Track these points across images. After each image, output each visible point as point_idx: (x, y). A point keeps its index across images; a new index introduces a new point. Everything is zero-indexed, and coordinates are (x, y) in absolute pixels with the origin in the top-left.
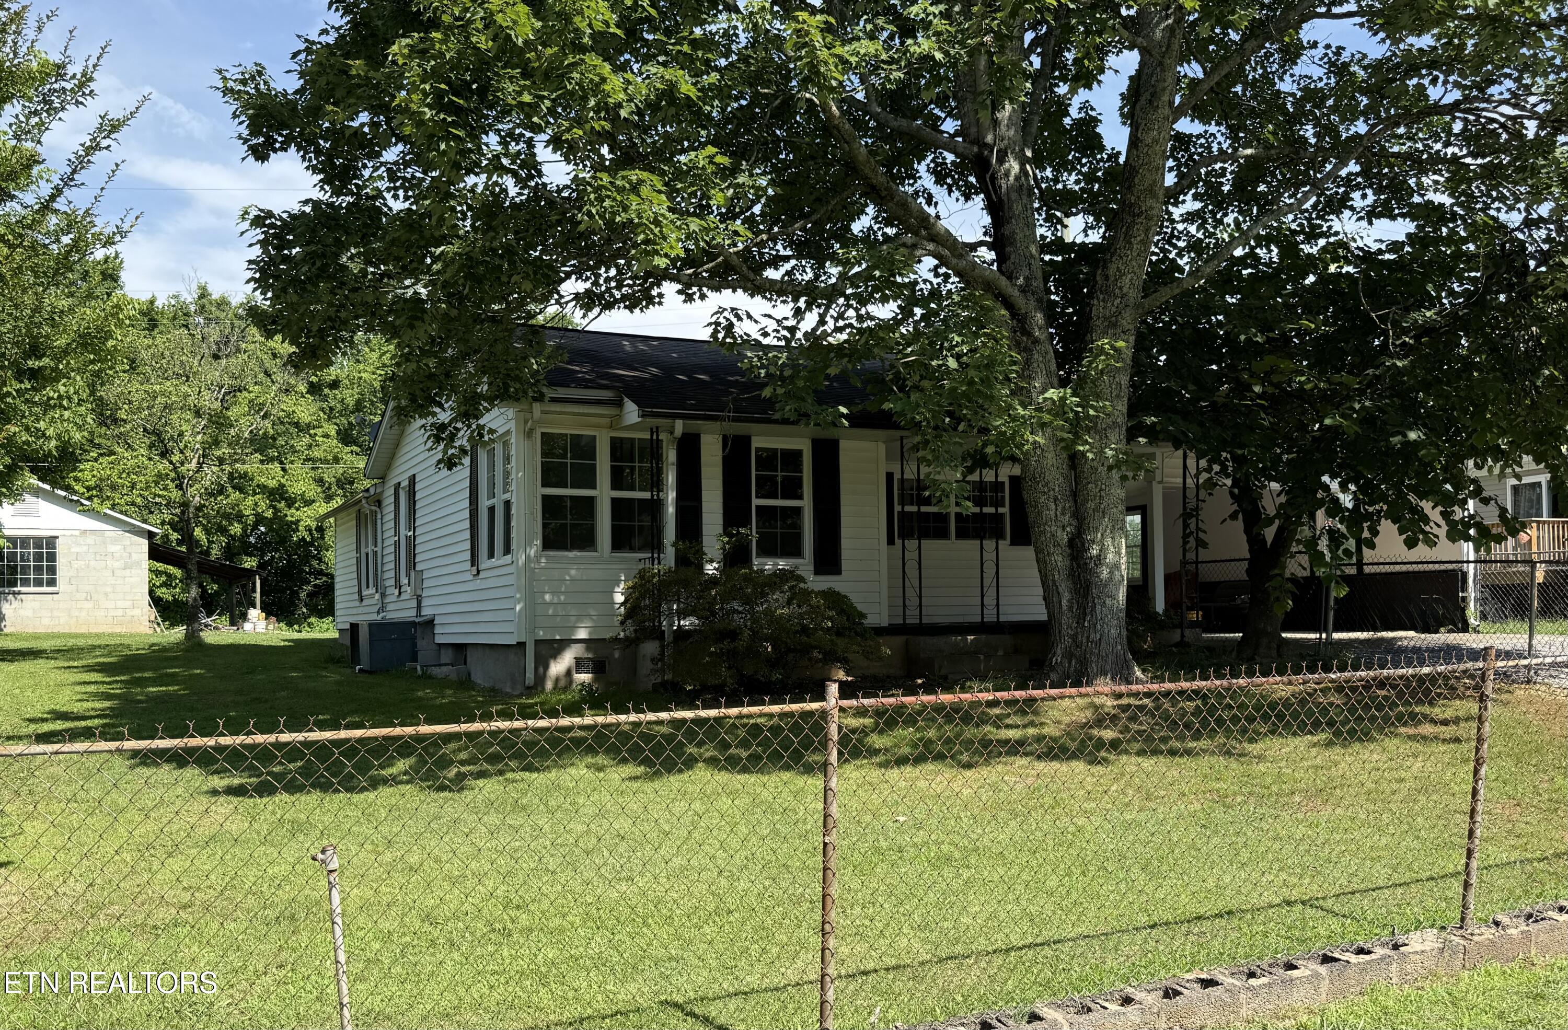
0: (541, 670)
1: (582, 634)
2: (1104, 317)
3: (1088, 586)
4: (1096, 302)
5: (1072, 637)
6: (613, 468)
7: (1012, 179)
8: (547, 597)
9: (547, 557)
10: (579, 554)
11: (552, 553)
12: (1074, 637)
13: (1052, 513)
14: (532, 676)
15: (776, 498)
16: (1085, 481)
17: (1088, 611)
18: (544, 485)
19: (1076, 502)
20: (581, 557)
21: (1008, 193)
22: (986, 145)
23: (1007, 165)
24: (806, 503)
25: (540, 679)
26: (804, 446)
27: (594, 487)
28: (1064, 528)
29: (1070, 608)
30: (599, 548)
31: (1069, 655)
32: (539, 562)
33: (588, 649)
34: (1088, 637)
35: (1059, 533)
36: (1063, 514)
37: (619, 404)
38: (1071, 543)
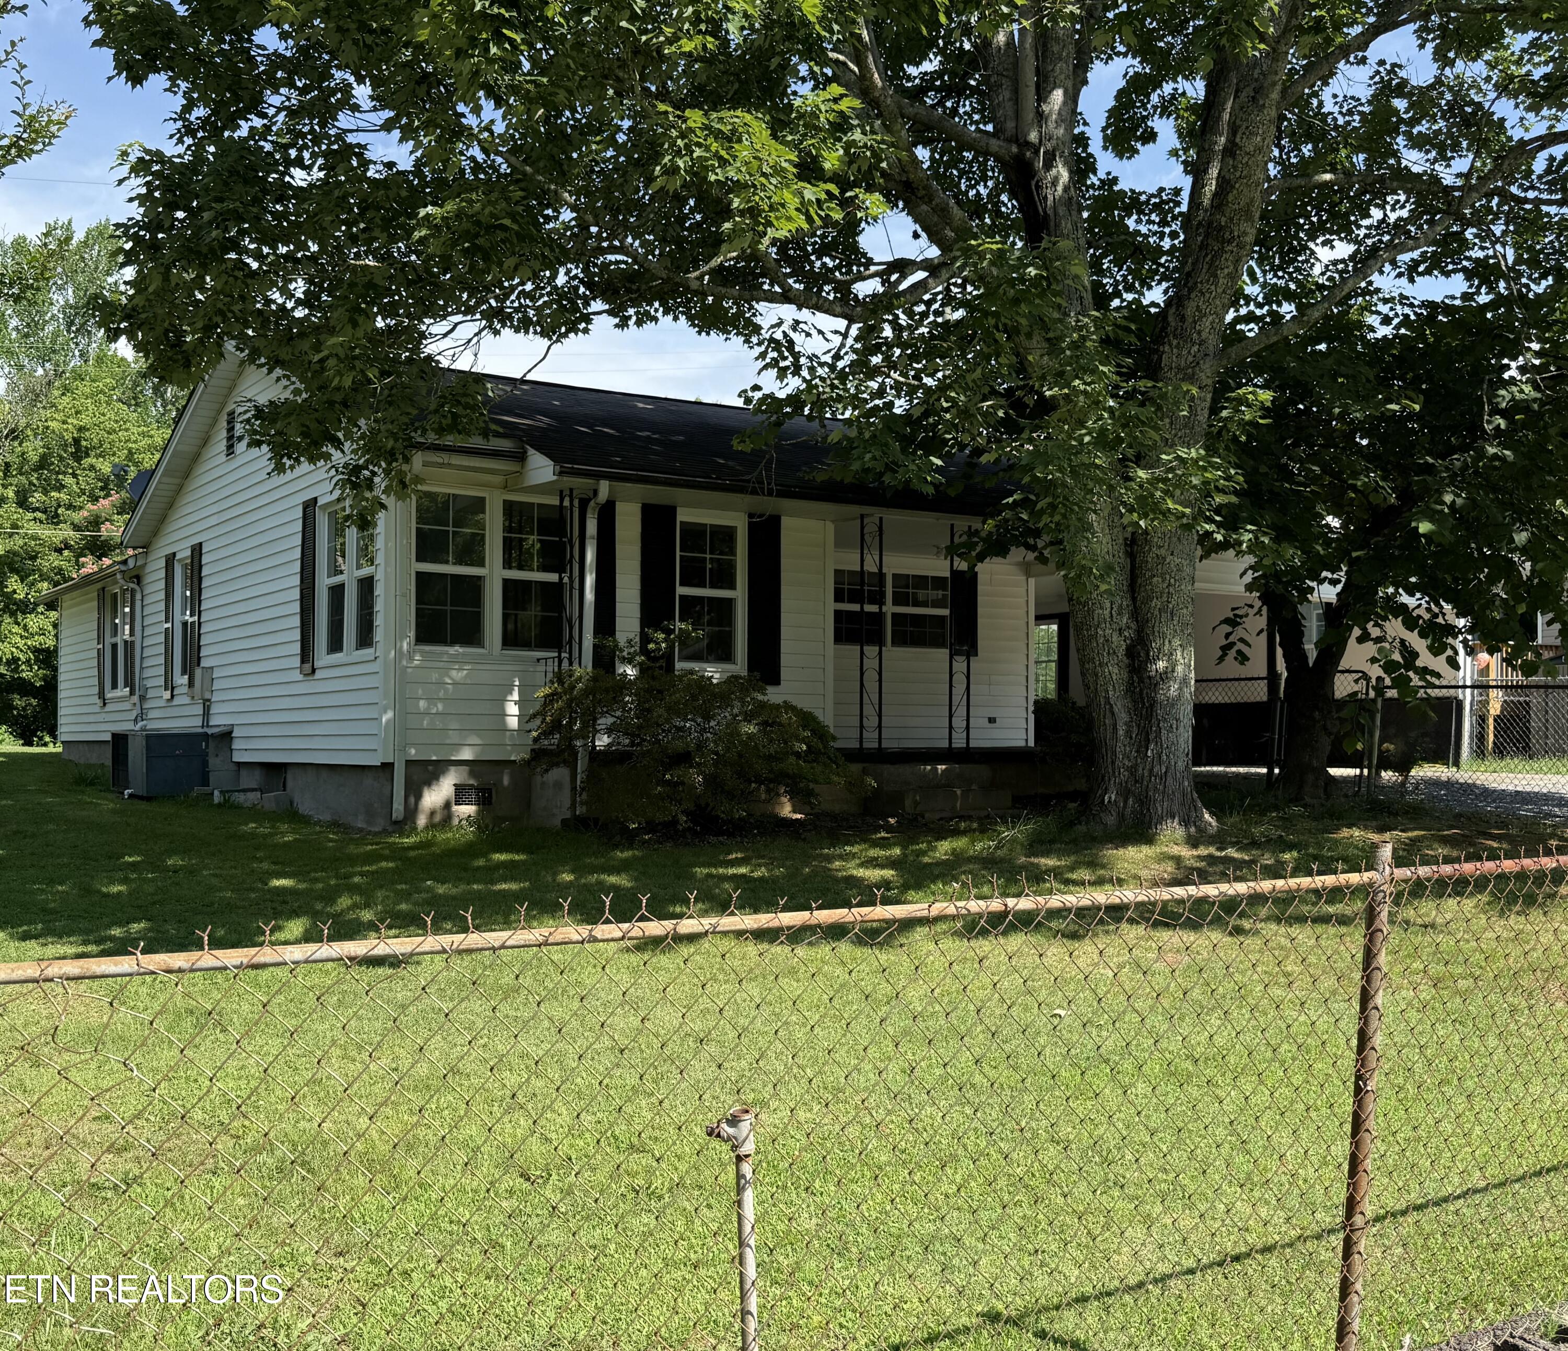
0: (412, 800)
1: (466, 754)
2: (1179, 369)
3: (1152, 706)
4: (1167, 348)
5: (1128, 769)
6: (505, 539)
7: (1060, 188)
8: (422, 704)
9: (422, 653)
10: (461, 650)
11: (427, 648)
12: (1132, 770)
13: (1107, 612)
14: (402, 808)
15: (703, 586)
16: (1148, 574)
17: (1152, 736)
18: (419, 559)
19: (1134, 599)
20: (463, 654)
21: (1055, 208)
22: (1028, 144)
23: (1054, 172)
24: (739, 594)
25: (411, 812)
26: (738, 521)
27: (481, 563)
28: (1120, 631)
29: (1128, 733)
30: (487, 643)
31: (1125, 793)
32: (411, 659)
33: (472, 774)
34: (1151, 770)
35: (1115, 638)
36: (1120, 614)
37: (521, 458)
38: (1131, 652)
